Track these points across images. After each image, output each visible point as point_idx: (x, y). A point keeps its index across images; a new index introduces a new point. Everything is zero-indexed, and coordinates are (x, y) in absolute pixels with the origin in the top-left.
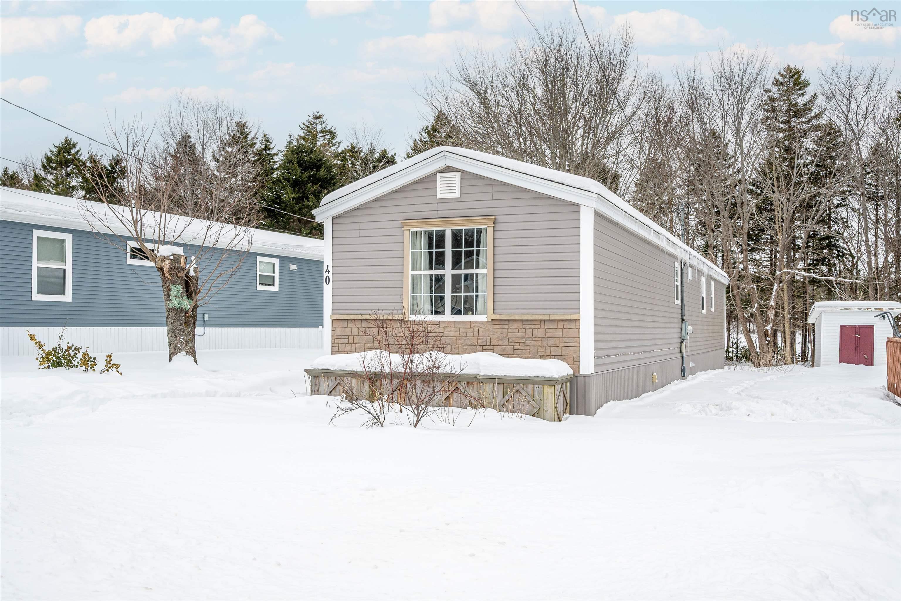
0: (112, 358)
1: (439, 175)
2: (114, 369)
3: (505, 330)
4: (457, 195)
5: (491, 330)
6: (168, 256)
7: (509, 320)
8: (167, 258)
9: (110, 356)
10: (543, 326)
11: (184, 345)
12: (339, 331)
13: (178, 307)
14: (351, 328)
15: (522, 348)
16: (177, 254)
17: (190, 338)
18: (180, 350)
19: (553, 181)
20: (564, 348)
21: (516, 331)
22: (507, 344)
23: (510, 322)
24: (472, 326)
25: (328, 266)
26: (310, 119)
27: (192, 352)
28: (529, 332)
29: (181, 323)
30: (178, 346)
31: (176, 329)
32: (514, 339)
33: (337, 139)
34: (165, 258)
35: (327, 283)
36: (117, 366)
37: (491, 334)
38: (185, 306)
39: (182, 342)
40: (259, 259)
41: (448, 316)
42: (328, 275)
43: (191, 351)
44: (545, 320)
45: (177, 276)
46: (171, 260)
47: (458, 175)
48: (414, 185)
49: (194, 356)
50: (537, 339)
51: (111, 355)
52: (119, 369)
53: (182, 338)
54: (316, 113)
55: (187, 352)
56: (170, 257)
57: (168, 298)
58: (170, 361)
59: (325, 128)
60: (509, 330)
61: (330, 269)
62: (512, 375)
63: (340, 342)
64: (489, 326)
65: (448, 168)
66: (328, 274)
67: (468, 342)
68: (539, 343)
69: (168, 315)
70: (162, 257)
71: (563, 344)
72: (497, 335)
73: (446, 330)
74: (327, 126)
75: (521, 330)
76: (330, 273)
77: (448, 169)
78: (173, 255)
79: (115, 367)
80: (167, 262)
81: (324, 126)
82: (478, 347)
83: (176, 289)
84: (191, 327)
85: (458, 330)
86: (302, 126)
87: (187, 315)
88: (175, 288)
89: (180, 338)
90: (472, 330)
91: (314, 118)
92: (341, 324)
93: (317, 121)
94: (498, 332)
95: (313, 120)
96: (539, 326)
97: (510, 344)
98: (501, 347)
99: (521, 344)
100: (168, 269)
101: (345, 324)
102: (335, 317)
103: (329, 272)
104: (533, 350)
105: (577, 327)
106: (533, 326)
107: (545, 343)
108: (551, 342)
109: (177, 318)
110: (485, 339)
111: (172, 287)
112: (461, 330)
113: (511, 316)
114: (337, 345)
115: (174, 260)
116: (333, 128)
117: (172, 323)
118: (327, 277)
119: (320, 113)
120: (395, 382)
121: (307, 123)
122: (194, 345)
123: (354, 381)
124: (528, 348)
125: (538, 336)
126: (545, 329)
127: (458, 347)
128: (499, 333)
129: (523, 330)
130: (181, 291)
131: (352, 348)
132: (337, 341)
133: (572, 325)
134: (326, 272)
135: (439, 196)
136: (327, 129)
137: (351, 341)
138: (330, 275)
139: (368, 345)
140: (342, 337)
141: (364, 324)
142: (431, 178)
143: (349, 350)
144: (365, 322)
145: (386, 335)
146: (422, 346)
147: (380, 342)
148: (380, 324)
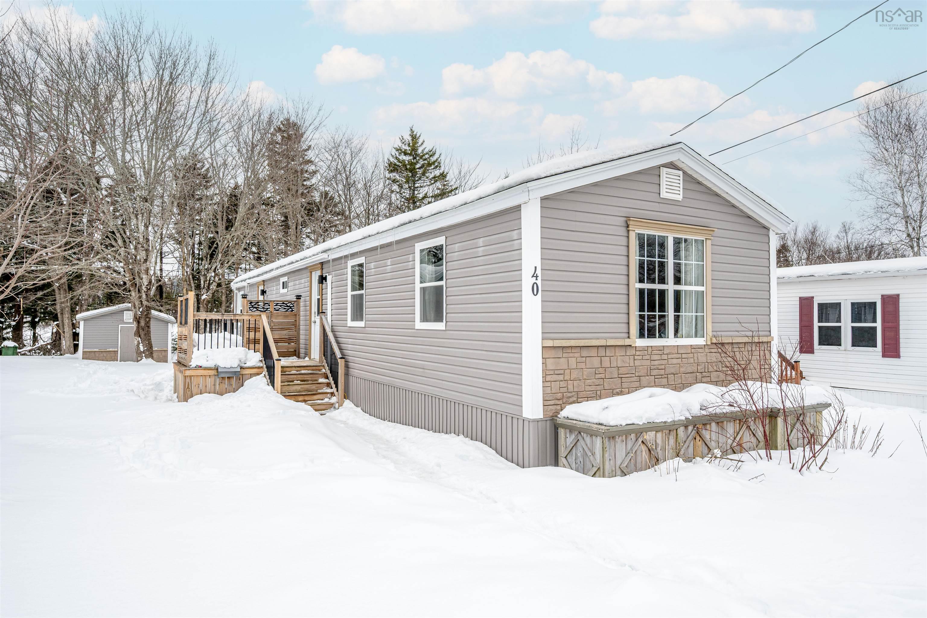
1: (664, 171)
3: (720, 354)
4: (681, 197)
5: (709, 354)
7: (723, 344)
10: (746, 349)
14: (567, 359)
15: (731, 373)
20: (760, 370)
21: (729, 354)
22: (721, 370)
24: (693, 350)
25: (536, 267)
28: (737, 356)
32: (727, 364)
35: (535, 294)
37: (708, 359)
41: (671, 340)
44: (748, 343)
47: (681, 173)
60: (723, 354)
61: (539, 272)
63: (552, 379)
64: (706, 350)
65: (671, 163)
66: (537, 279)
67: (690, 370)
71: (760, 367)
72: (713, 360)
73: (670, 356)
76: (539, 278)
77: (672, 165)
85: (680, 356)
90: (691, 355)
92: (552, 353)
94: (714, 357)
96: (743, 350)
97: (724, 370)
99: (731, 369)
101: (559, 353)
102: (550, 343)
103: (537, 277)
104: (741, 374)
105: (769, 349)
106: (740, 349)
110: (703, 365)
112: (684, 356)
114: (549, 384)
118: (535, 285)
124: (736, 372)
126: (748, 352)
127: (681, 376)
131: (569, 387)
132: (548, 378)
133: (765, 347)
134: (533, 277)
137: (567, 377)
138: (539, 282)
139: (588, 381)
140: (556, 372)
141: (585, 353)
142: (655, 171)
143: (565, 390)
144: (585, 349)
145: (609, 366)
146: (647, 377)
147: (602, 376)
148: (602, 352)
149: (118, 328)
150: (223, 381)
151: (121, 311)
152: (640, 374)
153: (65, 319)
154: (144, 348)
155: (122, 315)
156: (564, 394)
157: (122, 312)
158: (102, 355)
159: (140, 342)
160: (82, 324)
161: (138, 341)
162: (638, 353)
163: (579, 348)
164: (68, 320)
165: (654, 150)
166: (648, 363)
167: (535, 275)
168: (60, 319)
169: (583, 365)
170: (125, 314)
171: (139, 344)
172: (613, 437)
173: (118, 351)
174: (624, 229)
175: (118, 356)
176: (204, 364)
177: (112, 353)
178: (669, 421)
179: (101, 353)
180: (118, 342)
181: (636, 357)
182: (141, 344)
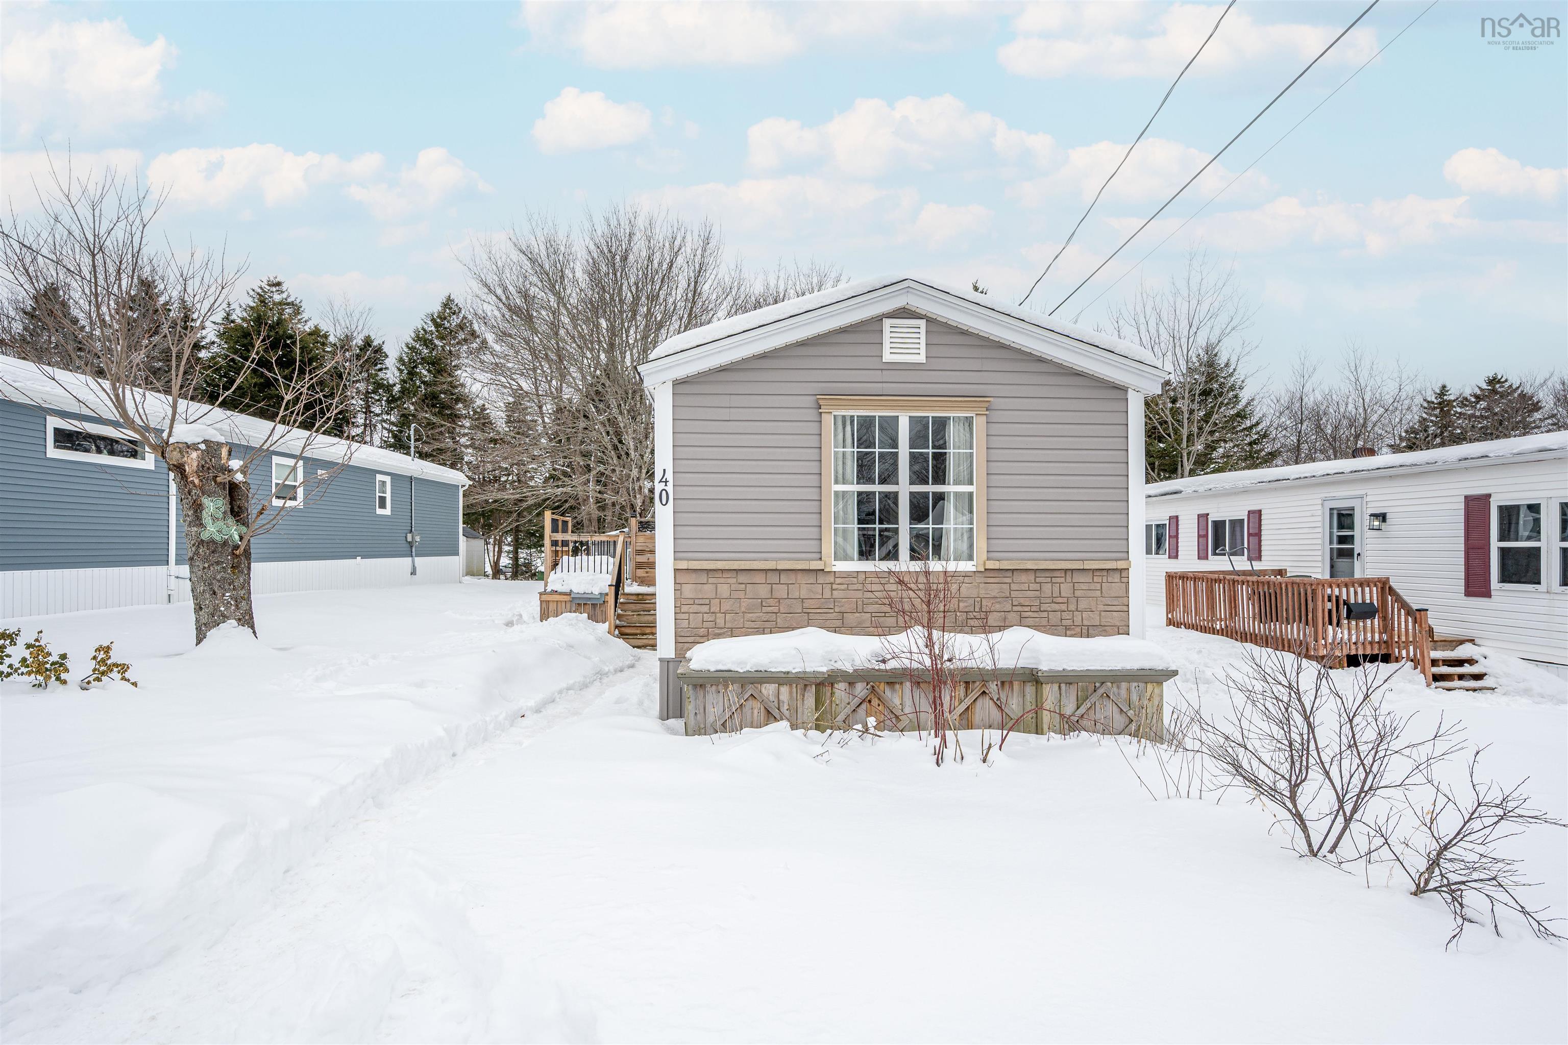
0: (111, 653)
1: (887, 323)
2: (115, 675)
3: (1006, 587)
4: (922, 358)
5: (982, 585)
6: (194, 444)
7: (1013, 570)
8: (194, 447)
9: (107, 650)
10: (1068, 579)
11: (233, 608)
12: (688, 591)
13: (218, 538)
14: (715, 586)
15: (1035, 615)
16: (213, 440)
17: (244, 594)
18: (225, 618)
19: (1098, 347)
20: (1103, 614)
21: (1026, 587)
22: (1010, 609)
23: (1015, 573)
25: (664, 470)
26: (264, 285)
27: (247, 620)
28: (1047, 588)
29: (224, 567)
30: (220, 611)
31: (214, 578)
32: (1022, 601)
33: (305, 316)
34: (189, 447)
35: (664, 503)
36: (123, 668)
37: (982, 593)
38: (231, 536)
39: (228, 603)
40: (276, 460)
41: (905, 564)
42: (666, 488)
43: (247, 618)
44: (1072, 570)
45: (215, 482)
46: (202, 451)
47: (922, 323)
48: (840, 335)
49: (252, 627)
50: (1060, 600)
51: (108, 648)
52: (127, 675)
53: (227, 594)
54: (272, 279)
55: (240, 620)
56: (199, 446)
57: (198, 521)
58: (199, 641)
59: (286, 299)
60: (1014, 587)
61: (669, 476)
62: (1099, 668)
63: (691, 611)
64: (979, 579)
65: (902, 310)
66: (666, 485)
68: (1064, 607)
69: (196, 553)
70: (181, 446)
71: (1102, 607)
72: (994, 594)
74: (289, 296)
75: (1033, 586)
76: (670, 484)
77: (904, 313)
78: (205, 442)
79: (115, 669)
80: (194, 455)
81: (284, 295)
82: (958, 614)
83: (214, 506)
84: (245, 575)
86: (252, 293)
87: (238, 552)
88: (212, 504)
89: (224, 595)
91: (269, 285)
92: (693, 578)
93: (274, 289)
94: (994, 590)
95: (268, 288)
96: (1062, 580)
97: (1015, 608)
98: (999, 614)
99: (1033, 609)
100: (195, 468)
101: (703, 578)
102: (683, 565)
103: (666, 482)
104: (1055, 618)
105: (1124, 580)
106: (1054, 580)
107: (1072, 607)
108: (1082, 606)
109: (215, 558)
110: (971, 601)
111: (206, 501)
113: (1020, 564)
114: (686, 616)
115: (207, 451)
116: (298, 301)
117: (204, 568)
118: (664, 492)
119: (278, 280)
120: (861, 689)
121: (260, 291)
122: (251, 607)
123: (784, 690)
124: (1045, 615)
125: (1063, 594)
126: (1072, 584)
128: (997, 591)
129: (1037, 587)
130: (222, 510)
131: (718, 621)
132: (684, 609)
133: (1116, 577)
134: (661, 481)
135: (887, 357)
136: (289, 300)
137: (715, 608)
138: (670, 489)
139: (751, 615)
140: (697, 601)
141: (742, 578)
142: (873, 326)
143: (711, 624)
144: (744, 573)
145: (786, 597)
146: (858, 615)
147: (775, 609)
148: (774, 578)
150: (579, 608)
152: (843, 609)
156: (710, 630)
162: (838, 581)
163: (735, 572)
165: (853, 297)
166: (859, 594)
167: (664, 480)
169: (741, 594)
172: (701, 685)
174: (814, 412)
176: (560, 589)
178: (794, 671)
181: (835, 586)
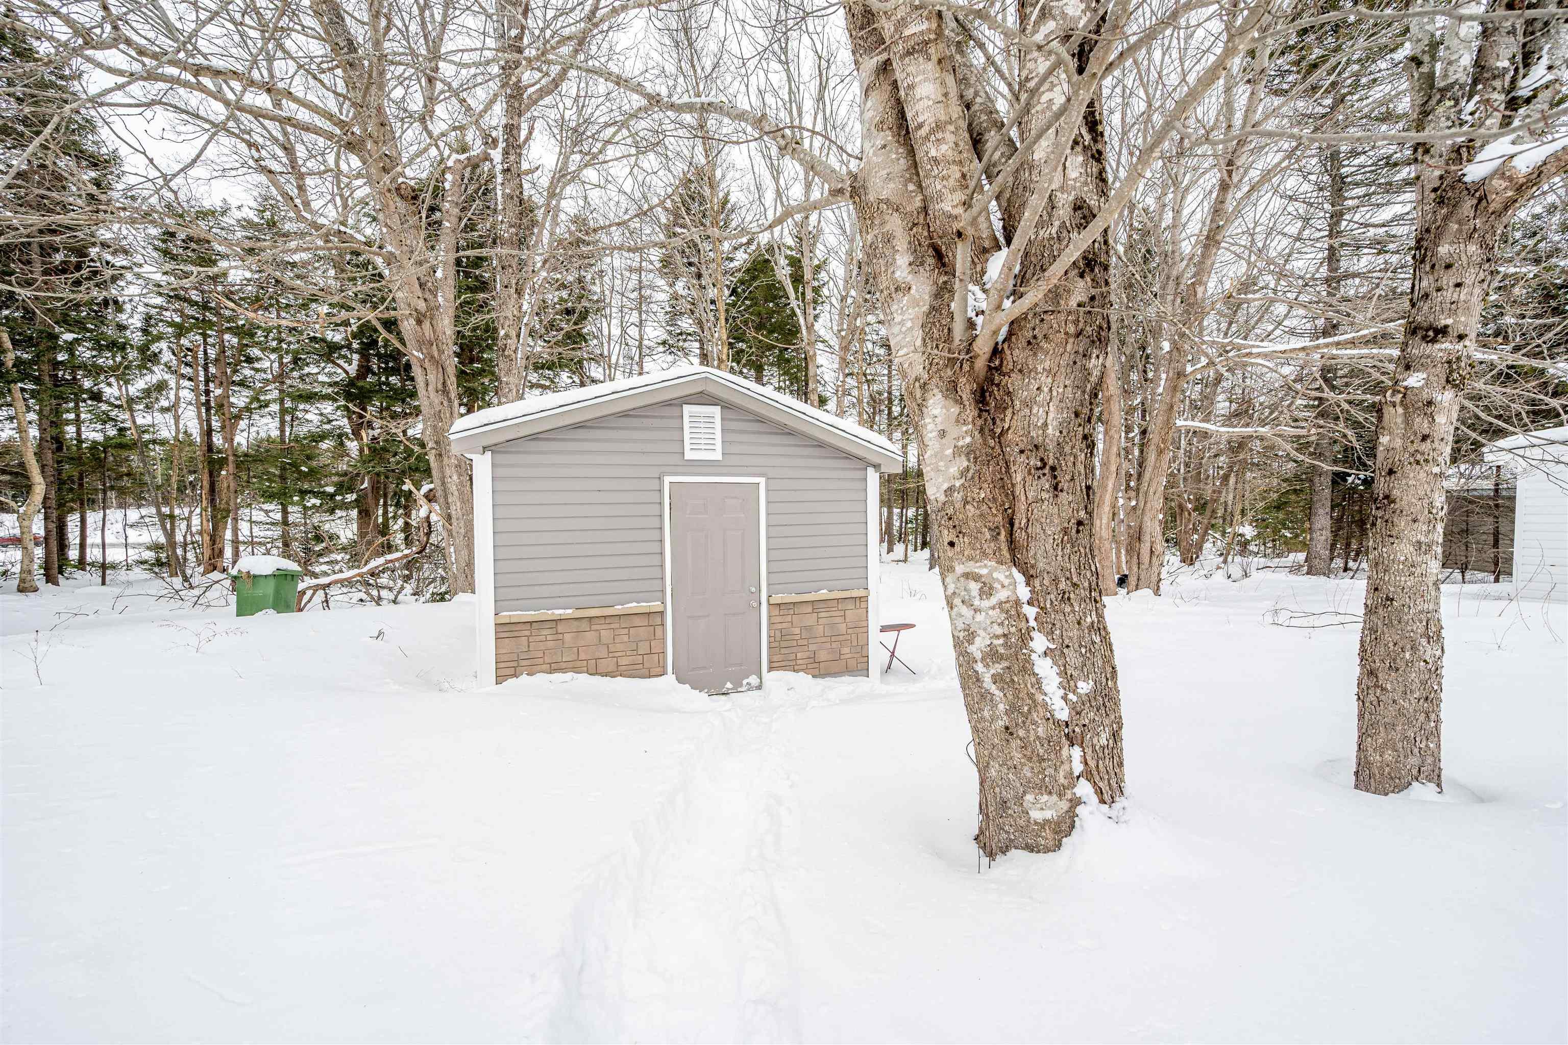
149: (660, 491)
151: (668, 404)
153: (448, 472)
154: (1068, 681)
155: (674, 423)
157: (675, 411)
158: (590, 637)
159: (1031, 612)
160: (482, 466)
161: (1012, 610)
164: (460, 475)
168: (434, 473)
170: (686, 419)
171: (1025, 637)
173: (662, 613)
175: (664, 639)
177: (637, 621)
179: (584, 625)
180: (662, 566)
182: (1039, 642)
